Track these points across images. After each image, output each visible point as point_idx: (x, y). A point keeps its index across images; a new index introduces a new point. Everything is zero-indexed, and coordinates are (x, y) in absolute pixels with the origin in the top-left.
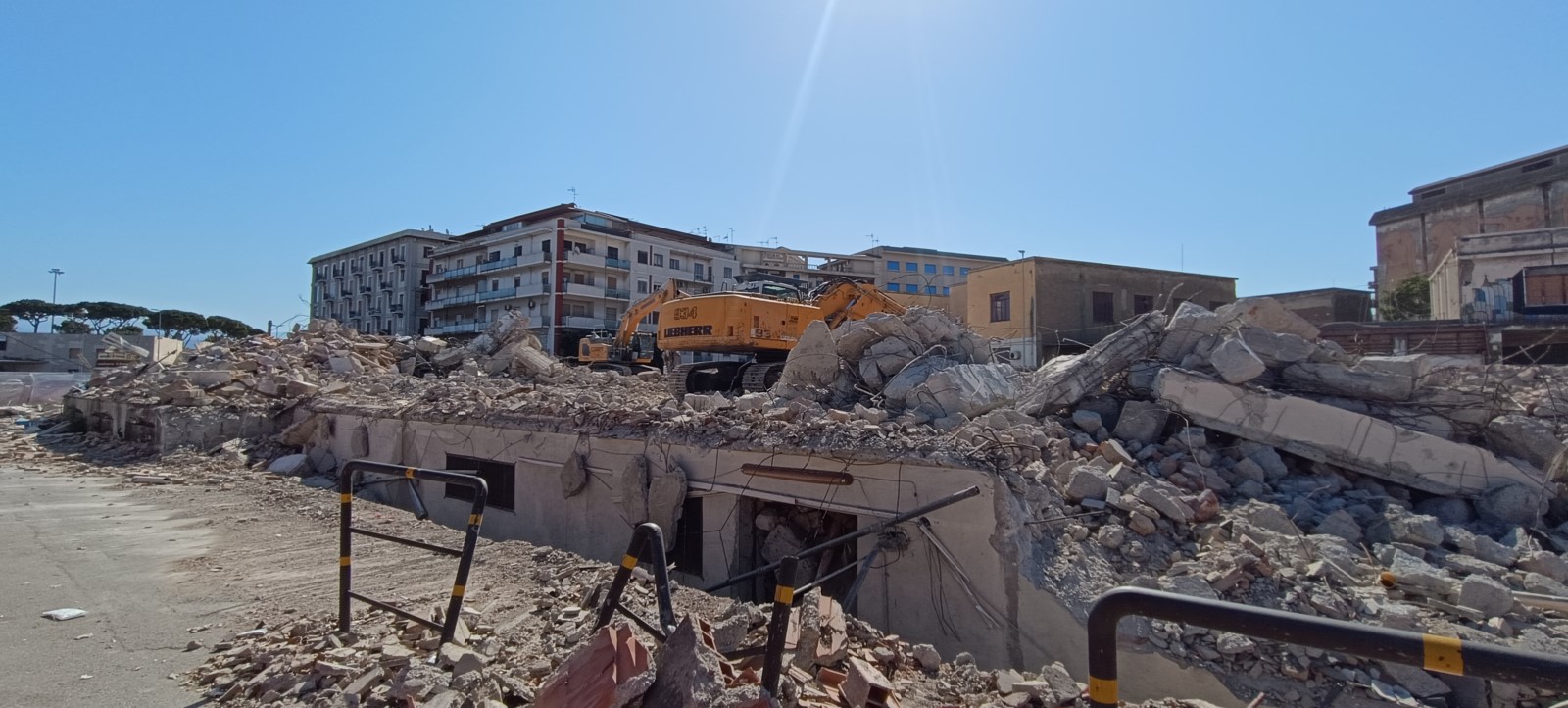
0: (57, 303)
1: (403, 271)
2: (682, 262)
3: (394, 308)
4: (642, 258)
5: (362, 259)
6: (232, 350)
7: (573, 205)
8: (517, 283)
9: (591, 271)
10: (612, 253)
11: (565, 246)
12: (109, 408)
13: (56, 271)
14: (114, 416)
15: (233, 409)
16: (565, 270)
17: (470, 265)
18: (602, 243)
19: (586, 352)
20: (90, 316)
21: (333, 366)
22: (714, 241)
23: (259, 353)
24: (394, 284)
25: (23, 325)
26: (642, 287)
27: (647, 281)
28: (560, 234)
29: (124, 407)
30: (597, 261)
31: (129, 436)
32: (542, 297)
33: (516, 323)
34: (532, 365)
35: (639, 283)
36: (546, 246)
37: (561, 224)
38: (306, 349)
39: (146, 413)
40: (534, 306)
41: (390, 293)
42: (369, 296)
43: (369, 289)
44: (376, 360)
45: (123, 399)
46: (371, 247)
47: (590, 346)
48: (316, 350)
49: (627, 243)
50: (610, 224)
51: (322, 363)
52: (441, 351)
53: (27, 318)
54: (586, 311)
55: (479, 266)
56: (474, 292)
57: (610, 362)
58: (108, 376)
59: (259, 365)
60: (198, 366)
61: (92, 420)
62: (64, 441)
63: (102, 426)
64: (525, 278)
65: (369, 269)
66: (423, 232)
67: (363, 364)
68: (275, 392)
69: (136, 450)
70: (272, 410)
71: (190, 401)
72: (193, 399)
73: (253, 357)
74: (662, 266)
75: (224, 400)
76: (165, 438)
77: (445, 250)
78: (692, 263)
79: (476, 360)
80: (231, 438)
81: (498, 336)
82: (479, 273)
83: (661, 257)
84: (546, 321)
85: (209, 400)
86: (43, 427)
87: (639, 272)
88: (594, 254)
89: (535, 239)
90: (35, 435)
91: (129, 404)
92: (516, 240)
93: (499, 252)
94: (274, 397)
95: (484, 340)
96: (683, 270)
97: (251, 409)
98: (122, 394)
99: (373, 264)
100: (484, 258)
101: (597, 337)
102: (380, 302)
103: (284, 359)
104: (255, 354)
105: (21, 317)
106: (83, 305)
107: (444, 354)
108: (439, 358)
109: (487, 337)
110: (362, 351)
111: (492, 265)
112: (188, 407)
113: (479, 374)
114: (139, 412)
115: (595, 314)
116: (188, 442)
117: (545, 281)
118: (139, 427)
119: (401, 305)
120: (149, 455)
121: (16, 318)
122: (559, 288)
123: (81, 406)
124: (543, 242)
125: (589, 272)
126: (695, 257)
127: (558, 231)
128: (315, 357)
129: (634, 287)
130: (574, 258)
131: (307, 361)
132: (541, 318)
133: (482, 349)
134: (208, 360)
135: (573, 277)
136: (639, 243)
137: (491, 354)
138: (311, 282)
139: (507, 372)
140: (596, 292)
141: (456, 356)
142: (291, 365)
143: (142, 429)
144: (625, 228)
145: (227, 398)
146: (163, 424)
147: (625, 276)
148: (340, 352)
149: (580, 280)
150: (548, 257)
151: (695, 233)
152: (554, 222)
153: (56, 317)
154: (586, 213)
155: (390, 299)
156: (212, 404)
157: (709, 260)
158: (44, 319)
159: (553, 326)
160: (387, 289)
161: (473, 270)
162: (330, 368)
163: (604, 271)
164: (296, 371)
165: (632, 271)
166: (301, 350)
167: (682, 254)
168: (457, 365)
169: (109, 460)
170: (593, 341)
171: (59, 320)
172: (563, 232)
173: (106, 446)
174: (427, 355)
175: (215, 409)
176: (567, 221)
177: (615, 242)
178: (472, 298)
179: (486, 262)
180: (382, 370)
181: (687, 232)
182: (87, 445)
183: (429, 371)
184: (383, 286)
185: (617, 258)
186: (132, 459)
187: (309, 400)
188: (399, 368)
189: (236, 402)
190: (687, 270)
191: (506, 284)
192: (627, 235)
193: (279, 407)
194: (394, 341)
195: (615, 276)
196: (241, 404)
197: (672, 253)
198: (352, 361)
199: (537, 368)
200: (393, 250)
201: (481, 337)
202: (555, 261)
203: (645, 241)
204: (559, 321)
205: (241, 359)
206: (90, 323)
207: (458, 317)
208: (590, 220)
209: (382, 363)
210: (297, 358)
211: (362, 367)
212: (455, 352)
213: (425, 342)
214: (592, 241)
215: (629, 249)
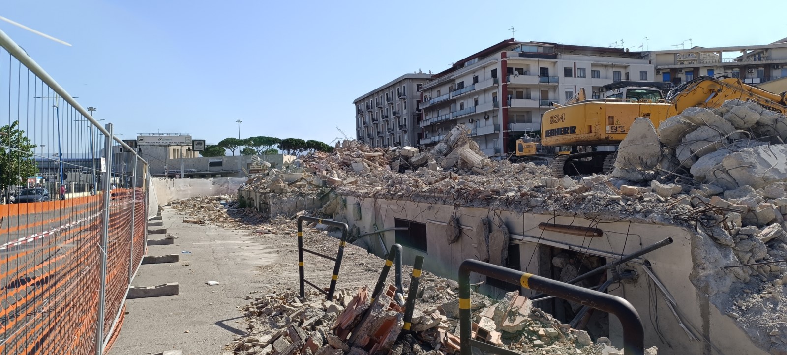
0: (241, 139)
1: (405, 102)
2: (602, 72)
3: (401, 127)
4: (568, 73)
5: (381, 97)
6: (304, 161)
7: (512, 39)
8: (476, 103)
9: (528, 88)
10: (544, 72)
11: (508, 71)
12: (253, 195)
13: (239, 121)
14: (254, 198)
15: (301, 194)
16: (508, 90)
17: (445, 94)
18: (535, 66)
19: (521, 150)
20: (255, 145)
21: (354, 168)
22: (631, 50)
23: (317, 162)
24: (400, 111)
25: (228, 152)
26: (568, 95)
27: (573, 90)
28: (504, 63)
29: (258, 194)
30: (532, 79)
31: (261, 210)
32: (493, 111)
33: (461, 134)
34: (470, 161)
35: (567, 93)
36: (494, 73)
37: (504, 55)
38: (340, 158)
39: (265, 197)
40: (488, 118)
41: (399, 117)
42: (387, 121)
43: (387, 117)
44: (377, 163)
45: (257, 190)
46: (386, 88)
47: (524, 144)
48: (345, 159)
49: (555, 63)
50: (541, 50)
51: (348, 166)
52: (415, 155)
53: (229, 148)
54: (526, 118)
55: (451, 94)
56: (448, 112)
57: (538, 155)
58: (254, 179)
59: (317, 169)
60: (289, 171)
61: (248, 201)
62: (237, 213)
63: (251, 206)
64: (481, 99)
65: (386, 103)
66: (415, 74)
67: (369, 166)
68: (321, 185)
69: (262, 217)
70: (318, 194)
71: (282, 191)
72: (283, 189)
73: (314, 164)
74: (585, 77)
75: (297, 189)
76: (273, 210)
77: (428, 85)
78: (610, 72)
79: (436, 160)
80: (301, 210)
81: (450, 143)
82: (451, 98)
83: (584, 70)
84: (497, 128)
85: (290, 190)
86: (230, 206)
87: (566, 84)
88: (530, 75)
89: (486, 69)
90: (226, 210)
91: (259, 193)
92: (474, 72)
93: (463, 82)
94: (320, 187)
95: (441, 146)
96: (603, 78)
97: (308, 194)
98: (257, 188)
99: (388, 99)
100: (454, 87)
101: (529, 138)
102: (393, 124)
103: (329, 165)
104: (315, 163)
105: (227, 148)
106: (251, 138)
107: (416, 157)
108: (413, 160)
109: (443, 144)
110: (369, 158)
111: (458, 92)
112: (281, 193)
113: (438, 168)
114: (263, 197)
115: (533, 119)
116: (282, 212)
117: (495, 99)
118: (263, 204)
119: (405, 125)
120: (265, 219)
121: (225, 148)
122: (505, 103)
123: (244, 194)
124: (492, 71)
125: (527, 88)
126: (613, 66)
127: (502, 61)
128: (344, 163)
129: (562, 96)
130: (516, 80)
131: (340, 166)
132: (493, 127)
133: (440, 152)
134: (293, 168)
135: (515, 94)
136: (566, 61)
137: (445, 155)
138: (355, 115)
139: (456, 167)
140: (532, 104)
141: (423, 158)
142: (332, 169)
143: (264, 206)
144: (553, 51)
145: (299, 188)
146: (271, 203)
147: (555, 88)
148: (357, 159)
149: (520, 96)
150: (496, 82)
151: (614, 46)
152: (498, 55)
153: (241, 146)
154: (522, 44)
155: (399, 122)
156: (292, 192)
157: (626, 67)
158: (236, 148)
159: (502, 131)
160: (397, 115)
161: (447, 97)
162: (352, 169)
163: (538, 87)
164: (334, 171)
165: (560, 84)
166: (337, 159)
167: (602, 66)
168: (424, 163)
169: (251, 221)
170: (526, 141)
171: (242, 148)
172: (506, 61)
173: (252, 215)
174: (407, 158)
175: (293, 194)
176: (509, 53)
177: (546, 63)
178: (447, 117)
179: (455, 90)
180: (380, 169)
181: (607, 47)
182: (245, 215)
183: (407, 168)
184: (394, 113)
185: (548, 76)
186: (260, 221)
187: (336, 188)
188: (391, 167)
189: (303, 191)
190: (606, 78)
191: (469, 104)
192: (555, 57)
193: (322, 192)
194: (388, 150)
195: (547, 89)
196: (304, 192)
197: (593, 65)
198: (363, 164)
199: (473, 163)
200: (398, 89)
201: (439, 144)
202: (501, 84)
203: (569, 59)
204: (506, 127)
205: (308, 166)
206: (254, 148)
207: (440, 130)
208: (526, 49)
209: (380, 165)
210: (335, 164)
211: (369, 168)
212: (423, 155)
213: (405, 150)
214: (528, 65)
215: (557, 67)
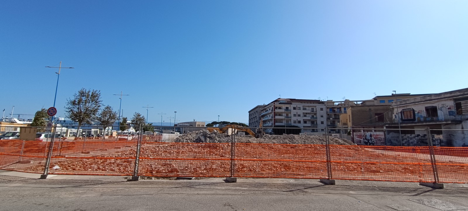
9: (282, 113)
10: (287, 108)
11: (275, 108)
16: (276, 113)
18: (284, 106)
26: (295, 115)
30: (283, 110)
50: (286, 102)
83: (300, 108)
87: (294, 112)
96: (307, 110)
115: (283, 122)
117: (272, 116)
124: (272, 108)
126: (311, 106)
129: (292, 115)
140: (283, 117)
147: (290, 113)
149: (280, 115)
157: (316, 107)
167: (307, 106)
176: (276, 103)
177: (287, 105)
192: (291, 104)
195: (287, 113)
197: (303, 106)
202: (273, 112)
203: (296, 104)
204: (274, 124)
208: (281, 102)
214: (282, 106)
215: (291, 107)
